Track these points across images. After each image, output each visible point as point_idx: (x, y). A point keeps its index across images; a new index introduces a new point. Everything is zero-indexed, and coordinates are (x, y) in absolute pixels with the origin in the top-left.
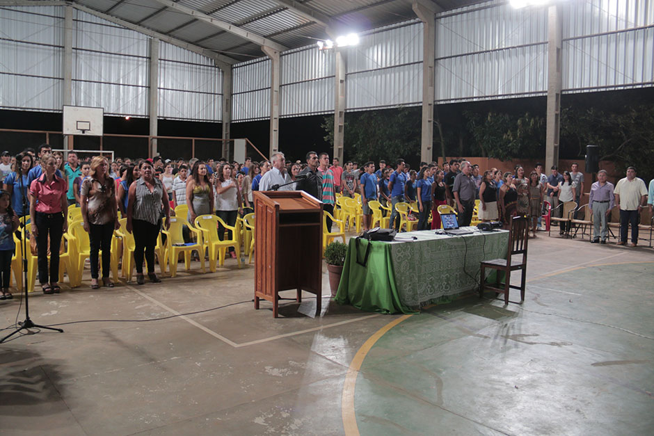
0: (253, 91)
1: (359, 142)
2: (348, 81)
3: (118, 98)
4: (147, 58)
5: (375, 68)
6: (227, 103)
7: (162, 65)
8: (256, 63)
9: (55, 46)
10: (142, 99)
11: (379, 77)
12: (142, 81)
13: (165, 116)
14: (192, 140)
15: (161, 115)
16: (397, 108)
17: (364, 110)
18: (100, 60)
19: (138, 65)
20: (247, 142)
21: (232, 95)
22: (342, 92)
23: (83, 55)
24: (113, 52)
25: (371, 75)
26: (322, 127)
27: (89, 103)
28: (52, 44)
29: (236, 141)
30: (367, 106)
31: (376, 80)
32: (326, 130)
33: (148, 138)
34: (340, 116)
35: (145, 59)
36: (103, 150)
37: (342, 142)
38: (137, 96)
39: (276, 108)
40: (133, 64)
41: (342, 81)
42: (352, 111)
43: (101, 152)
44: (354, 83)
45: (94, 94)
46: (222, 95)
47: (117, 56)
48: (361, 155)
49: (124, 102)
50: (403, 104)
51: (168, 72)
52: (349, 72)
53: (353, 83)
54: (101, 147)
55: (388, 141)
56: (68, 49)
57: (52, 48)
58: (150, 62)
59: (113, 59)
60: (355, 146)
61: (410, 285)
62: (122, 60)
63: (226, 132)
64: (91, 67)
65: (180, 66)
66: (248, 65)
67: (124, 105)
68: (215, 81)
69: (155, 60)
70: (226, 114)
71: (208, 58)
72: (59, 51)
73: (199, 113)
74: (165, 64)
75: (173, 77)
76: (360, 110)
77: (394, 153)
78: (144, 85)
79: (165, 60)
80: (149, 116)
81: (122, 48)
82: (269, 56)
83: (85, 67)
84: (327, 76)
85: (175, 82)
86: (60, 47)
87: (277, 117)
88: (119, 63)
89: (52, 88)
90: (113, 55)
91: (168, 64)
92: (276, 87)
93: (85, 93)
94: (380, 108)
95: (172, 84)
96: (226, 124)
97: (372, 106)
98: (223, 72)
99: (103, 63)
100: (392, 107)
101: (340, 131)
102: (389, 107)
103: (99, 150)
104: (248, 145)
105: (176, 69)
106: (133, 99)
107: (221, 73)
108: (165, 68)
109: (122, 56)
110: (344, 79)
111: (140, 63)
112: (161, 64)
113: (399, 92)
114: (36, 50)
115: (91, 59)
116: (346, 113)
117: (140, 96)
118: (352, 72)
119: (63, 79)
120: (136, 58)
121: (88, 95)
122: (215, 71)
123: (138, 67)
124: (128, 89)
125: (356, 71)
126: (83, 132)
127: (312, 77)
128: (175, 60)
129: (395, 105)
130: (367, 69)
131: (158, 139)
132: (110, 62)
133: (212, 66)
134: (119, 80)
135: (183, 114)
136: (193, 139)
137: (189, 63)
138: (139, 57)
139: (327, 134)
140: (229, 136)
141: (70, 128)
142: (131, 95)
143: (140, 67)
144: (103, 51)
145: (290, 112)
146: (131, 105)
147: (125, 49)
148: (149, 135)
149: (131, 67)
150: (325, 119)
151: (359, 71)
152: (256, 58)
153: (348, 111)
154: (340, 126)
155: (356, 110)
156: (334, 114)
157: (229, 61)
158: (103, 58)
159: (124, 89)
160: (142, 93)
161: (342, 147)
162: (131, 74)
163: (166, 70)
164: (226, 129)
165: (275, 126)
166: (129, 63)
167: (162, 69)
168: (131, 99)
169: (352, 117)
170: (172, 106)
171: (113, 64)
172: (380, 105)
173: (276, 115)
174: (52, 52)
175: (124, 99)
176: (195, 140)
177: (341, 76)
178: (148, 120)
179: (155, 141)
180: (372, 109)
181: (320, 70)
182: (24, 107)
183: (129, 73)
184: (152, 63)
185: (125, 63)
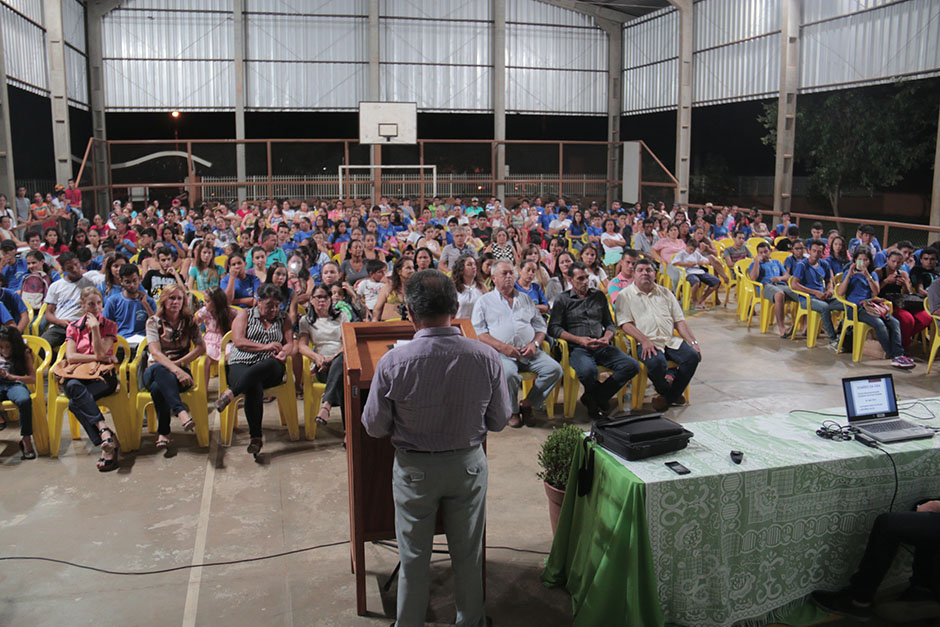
0: (653, 64)
1: (821, 148)
2: (805, 39)
3: (447, 85)
4: (488, 22)
5: (854, 10)
6: (615, 85)
7: (513, 31)
8: (656, 17)
9: (356, 17)
10: (482, 84)
11: (861, 27)
12: (481, 57)
13: (518, 109)
14: (558, 145)
15: (512, 108)
16: (893, 84)
17: (831, 89)
18: (420, 31)
19: (475, 34)
20: (642, 147)
21: (622, 71)
22: (794, 58)
23: (394, 25)
24: (438, 17)
25: (846, 25)
26: (759, 120)
27: (406, 95)
28: (352, 14)
29: (627, 145)
30: (837, 82)
31: (853, 33)
32: (766, 126)
33: (490, 144)
34: (789, 101)
35: (486, 24)
36: (425, 164)
37: (791, 146)
38: (475, 81)
39: (686, 91)
40: (469, 33)
41: (792, 40)
42: (810, 91)
43: (422, 166)
44: (816, 40)
45: (412, 83)
46: (608, 72)
47: (444, 22)
48: (825, 170)
49: (455, 90)
50: (903, 76)
51: (522, 42)
52: (806, 22)
53: (814, 41)
54: (422, 159)
55: (875, 144)
56: (374, 19)
57: (352, 19)
58: (494, 28)
59: (438, 28)
60: (813, 153)
61: (702, 582)
62: (452, 29)
63: (613, 129)
64: (406, 43)
65: (541, 31)
66: (646, 21)
67: (455, 96)
68: (597, 50)
69: (500, 24)
70: (613, 103)
71: (584, 15)
72: (362, 23)
73: (571, 101)
74: (516, 29)
75: (529, 48)
76: (824, 90)
77: (888, 165)
78: (486, 64)
79: (516, 23)
80: (493, 110)
81: (451, 10)
82: (675, 4)
83: (398, 44)
84: (769, 31)
85: (532, 55)
86: (363, 17)
87: (689, 105)
88: (448, 32)
89: (353, 77)
90: (438, 22)
91: (522, 30)
92: (687, 56)
93: (399, 81)
94: (861, 85)
95: (529, 60)
96: (614, 117)
97: (846, 81)
98: (608, 35)
99: (424, 35)
100: (883, 82)
101: (788, 127)
102: (878, 83)
103: (419, 164)
104: (643, 151)
105: (535, 36)
106: (469, 86)
107: (605, 37)
108: (516, 35)
109: (452, 23)
110: (796, 35)
111: (478, 30)
112: (510, 29)
113: (898, 52)
114: (331, 24)
115: (406, 31)
116: (800, 97)
117: (479, 81)
118: (813, 21)
119: (367, 63)
120: (472, 24)
121: (404, 85)
122: (596, 34)
123: (475, 38)
124: (462, 72)
125: (820, 19)
126: (388, 140)
127: (743, 36)
128: (532, 22)
129: (888, 78)
130: (839, 14)
131: (506, 144)
132: (434, 32)
133: (591, 28)
134: (448, 58)
135: (546, 105)
136: (561, 142)
137: (554, 25)
138: (476, 21)
139: (766, 132)
140: (618, 136)
141: (368, 134)
142: (465, 80)
143: (479, 37)
144: (424, 17)
145: (708, 96)
146: (466, 95)
147: (455, 11)
148: (493, 138)
149: (466, 37)
150: (766, 107)
151: (824, 19)
152: (657, 10)
153: (803, 92)
154: (788, 119)
155: (817, 90)
156: (777, 99)
157: (616, 16)
158: (424, 28)
159: (455, 72)
160: (482, 76)
161: (790, 155)
162: (466, 48)
163: (519, 37)
164: (614, 126)
165: (684, 121)
166: (461, 32)
167: (512, 38)
168: (465, 86)
169: (811, 103)
170: (528, 92)
171: (438, 36)
172: (861, 79)
173: (687, 102)
174: (353, 25)
175: (455, 87)
176: (564, 145)
177: (790, 30)
178: (492, 116)
179: (502, 148)
180: (846, 87)
181: (758, 23)
182: (317, 106)
183: (462, 48)
184: (497, 29)
185: (455, 32)
